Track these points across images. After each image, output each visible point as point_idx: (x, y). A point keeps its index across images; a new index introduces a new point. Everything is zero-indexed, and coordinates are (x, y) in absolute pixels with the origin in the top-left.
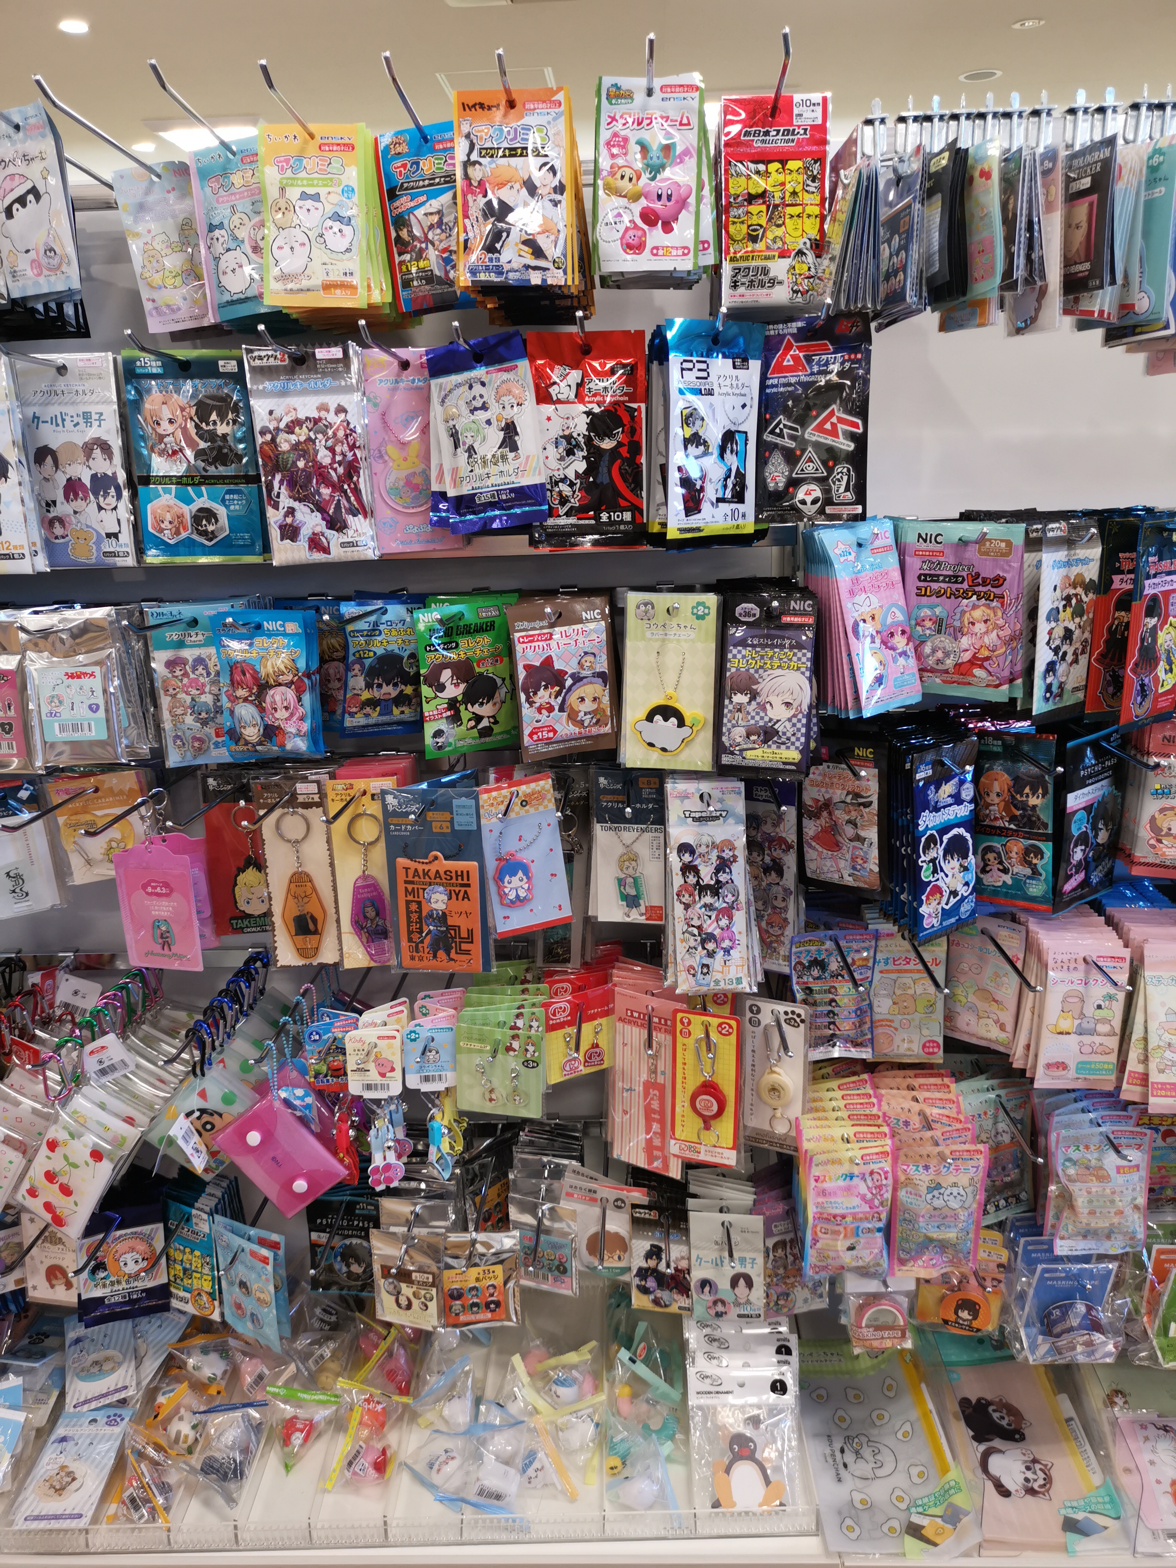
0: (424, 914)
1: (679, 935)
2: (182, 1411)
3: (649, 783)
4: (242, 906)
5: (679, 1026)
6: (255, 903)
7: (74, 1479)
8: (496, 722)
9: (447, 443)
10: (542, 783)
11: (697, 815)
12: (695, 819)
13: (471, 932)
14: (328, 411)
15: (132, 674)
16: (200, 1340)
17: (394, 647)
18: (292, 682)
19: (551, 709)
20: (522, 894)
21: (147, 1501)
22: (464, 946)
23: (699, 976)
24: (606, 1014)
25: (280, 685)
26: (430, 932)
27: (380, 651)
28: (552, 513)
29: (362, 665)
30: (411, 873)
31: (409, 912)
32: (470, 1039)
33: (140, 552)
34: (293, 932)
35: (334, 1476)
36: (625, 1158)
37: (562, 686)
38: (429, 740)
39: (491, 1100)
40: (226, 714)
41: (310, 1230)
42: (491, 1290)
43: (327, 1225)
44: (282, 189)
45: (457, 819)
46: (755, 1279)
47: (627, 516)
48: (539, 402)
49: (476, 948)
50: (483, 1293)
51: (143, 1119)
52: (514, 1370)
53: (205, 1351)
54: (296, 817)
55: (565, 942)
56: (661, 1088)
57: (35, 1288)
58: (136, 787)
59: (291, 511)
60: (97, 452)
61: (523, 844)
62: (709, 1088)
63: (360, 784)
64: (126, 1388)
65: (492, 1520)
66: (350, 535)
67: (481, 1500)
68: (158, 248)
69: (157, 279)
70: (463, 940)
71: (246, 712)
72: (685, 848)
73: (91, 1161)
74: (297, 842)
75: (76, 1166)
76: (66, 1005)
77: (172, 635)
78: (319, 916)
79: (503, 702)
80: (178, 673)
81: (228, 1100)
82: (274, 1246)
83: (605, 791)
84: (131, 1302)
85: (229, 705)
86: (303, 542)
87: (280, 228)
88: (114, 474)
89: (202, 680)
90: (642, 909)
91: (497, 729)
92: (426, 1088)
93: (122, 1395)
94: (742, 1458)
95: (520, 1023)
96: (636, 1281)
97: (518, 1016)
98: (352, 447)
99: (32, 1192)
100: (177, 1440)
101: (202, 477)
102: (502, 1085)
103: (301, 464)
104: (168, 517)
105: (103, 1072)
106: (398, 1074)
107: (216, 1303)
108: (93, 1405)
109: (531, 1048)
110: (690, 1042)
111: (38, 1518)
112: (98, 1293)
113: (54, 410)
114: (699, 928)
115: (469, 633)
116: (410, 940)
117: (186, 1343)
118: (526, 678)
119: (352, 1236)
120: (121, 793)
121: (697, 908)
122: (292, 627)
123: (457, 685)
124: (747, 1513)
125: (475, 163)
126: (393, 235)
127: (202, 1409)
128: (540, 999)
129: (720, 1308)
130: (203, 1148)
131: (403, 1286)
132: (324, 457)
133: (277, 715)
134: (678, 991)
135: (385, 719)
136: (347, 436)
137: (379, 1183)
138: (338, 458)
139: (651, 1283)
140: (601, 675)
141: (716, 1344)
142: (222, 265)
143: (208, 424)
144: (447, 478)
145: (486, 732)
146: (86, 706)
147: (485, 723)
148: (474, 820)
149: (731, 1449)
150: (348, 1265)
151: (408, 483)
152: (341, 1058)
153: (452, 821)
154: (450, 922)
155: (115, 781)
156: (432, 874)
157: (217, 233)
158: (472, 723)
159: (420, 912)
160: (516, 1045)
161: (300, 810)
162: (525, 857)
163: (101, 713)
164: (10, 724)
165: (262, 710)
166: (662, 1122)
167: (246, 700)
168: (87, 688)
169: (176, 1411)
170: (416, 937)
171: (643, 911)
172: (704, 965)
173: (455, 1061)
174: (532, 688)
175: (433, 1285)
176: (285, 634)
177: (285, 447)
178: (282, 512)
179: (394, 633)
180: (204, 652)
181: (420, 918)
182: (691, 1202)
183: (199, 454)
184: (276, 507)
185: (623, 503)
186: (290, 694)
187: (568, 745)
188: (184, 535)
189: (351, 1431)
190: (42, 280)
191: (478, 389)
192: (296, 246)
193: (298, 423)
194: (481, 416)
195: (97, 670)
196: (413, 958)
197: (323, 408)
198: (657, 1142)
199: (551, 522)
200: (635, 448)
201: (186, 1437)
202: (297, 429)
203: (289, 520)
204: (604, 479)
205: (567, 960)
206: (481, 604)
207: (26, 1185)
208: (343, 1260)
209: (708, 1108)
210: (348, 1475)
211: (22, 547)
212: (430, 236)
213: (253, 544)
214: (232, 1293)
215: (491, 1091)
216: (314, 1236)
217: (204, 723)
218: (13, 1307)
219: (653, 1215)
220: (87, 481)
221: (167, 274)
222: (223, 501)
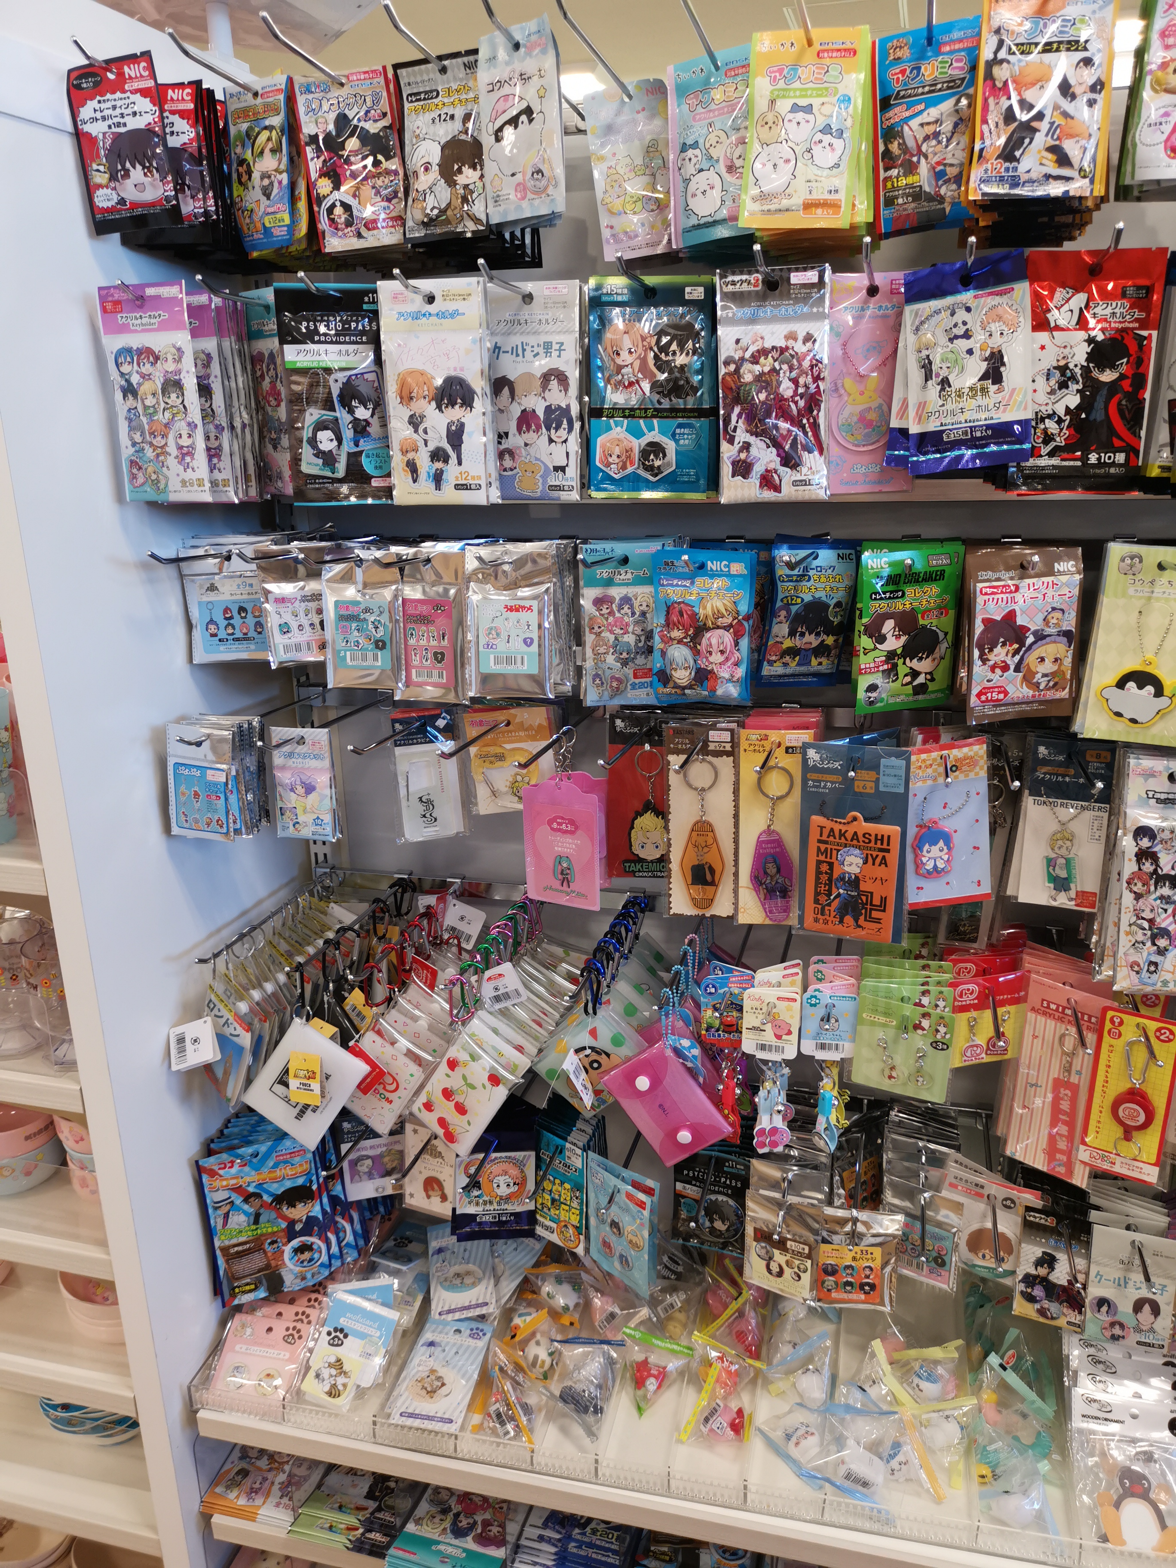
0: (835, 876)
1: (1124, 927)
2: (538, 1336)
3: (1098, 756)
4: (637, 849)
5: (1108, 1025)
6: (650, 847)
7: (443, 1385)
8: (932, 680)
9: (916, 375)
10: (976, 748)
11: (1163, 796)
12: (1159, 801)
13: (884, 900)
14: (796, 339)
15: (564, 610)
16: (554, 1269)
17: (821, 595)
18: (731, 626)
19: (1005, 668)
20: (941, 865)
21: (512, 1419)
22: (875, 914)
23: (1144, 974)
24: (1016, 1001)
25: (718, 627)
26: (839, 895)
27: (808, 598)
28: (1034, 452)
29: (789, 611)
30: (826, 832)
31: (818, 873)
32: (875, 1011)
33: (585, 485)
34: (690, 881)
35: (689, 1429)
36: (1019, 1157)
37: (1022, 644)
38: (861, 694)
39: (890, 1077)
40: (657, 654)
41: (676, 1180)
42: (868, 1272)
43: (694, 1178)
44: (773, 102)
45: (883, 779)
46: (1163, 1307)
47: (1120, 458)
48: (1035, 328)
49: (888, 917)
50: (859, 1273)
51: (532, 1048)
52: (873, 1355)
53: (559, 1280)
54: (705, 765)
55: (974, 920)
56: (1074, 1089)
57: (412, 1195)
58: (545, 723)
59: (746, 446)
60: (554, 384)
61: (947, 811)
62: (1136, 1096)
63: (774, 736)
64: (486, 1304)
65: (855, 1507)
66: (804, 473)
67: (848, 1484)
68: (621, 172)
69: (617, 204)
70: (874, 908)
71: (680, 653)
72: (1142, 832)
73: (488, 1084)
74: (703, 790)
75: (473, 1087)
76: (453, 929)
77: (603, 572)
78: (718, 868)
79: (942, 658)
80: (605, 611)
81: (617, 1041)
82: (649, 1192)
83: (1045, 762)
84: (500, 1223)
85: (661, 646)
86: (754, 479)
87: (765, 144)
88: (568, 406)
89: (626, 619)
90: (1073, 894)
91: (932, 687)
92: (820, 1055)
93: (484, 1311)
94: (1133, 1495)
95: (925, 1001)
96: (1021, 1287)
97: (925, 993)
98: (817, 379)
99: (428, 1106)
100: (534, 1364)
101: (656, 410)
102: (904, 1062)
103: (763, 396)
104: (617, 451)
105: (497, 999)
106: (794, 1037)
107: (582, 1237)
108: (457, 1316)
109: (942, 1030)
110: (1119, 1044)
111: (411, 1415)
112: (471, 1210)
113: (516, 340)
114: (1151, 921)
115: (917, 581)
116: (816, 901)
117: (542, 1270)
118: (982, 633)
119: (719, 1193)
120: (530, 728)
121: (1152, 900)
122: (738, 568)
123: (898, 637)
124: (1140, 1555)
125: (1002, 61)
126: (882, 148)
127: (559, 1338)
128: (947, 976)
129: (1117, 1331)
130: (589, 1086)
131: (776, 1252)
132: (786, 389)
133: (711, 659)
134: (1115, 988)
135: (803, 669)
136: (812, 367)
137: (763, 1145)
138: (801, 390)
139: (1038, 1292)
140: (1067, 634)
141: (1101, 1366)
142: (692, 187)
143: (667, 354)
144: (912, 412)
145: (920, 689)
146: (521, 639)
147: (921, 679)
148: (903, 782)
149: (1122, 1484)
150: (712, 1221)
151: (862, 419)
152: (735, 1014)
153: (877, 781)
154: (863, 887)
155: (526, 715)
156: (849, 835)
157: (690, 153)
158: (908, 679)
159: (831, 874)
160: (925, 1023)
161: (710, 758)
162: (947, 826)
163: (535, 648)
164: (442, 654)
165: (696, 652)
166: (1071, 1125)
167: (680, 642)
168: (523, 623)
169: (533, 1334)
170: (823, 899)
171: (1073, 895)
172: (1151, 963)
173: (855, 1031)
174: (988, 644)
175: (809, 1256)
176: (729, 575)
177: (748, 378)
178: (737, 446)
179: (823, 579)
180: (630, 591)
181: (830, 880)
182: (1094, 1215)
183: (655, 385)
184: (731, 441)
185: (1117, 443)
186: (728, 638)
187: (1018, 708)
188: (630, 470)
189: (708, 1387)
190: (525, 204)
191: (961, 315)
192: (780, 162)
193: (764, 352)
194: (963, 344)
195: (535, 604)
196: (816, 920)
197: (792, 336)
198: (1062, 1145)
199: (1031, 462)
200: (1139, 381)
201: (543, 1362)
202: (762, 360)
203: (743, 456)
204: (1098, 415)
205: (974, 940)
206: (933, 552)
207: (422, 1099)
208: (706, 1215)
209: (1133, 1118)
210: (705, 1430)
211: (479, 478)
212: (924, 148)
213: (698, 480)
214: (599, 1231)
215: (892, 1068)
216: (679, 1186)
217: (625, 663)
218: (382, 1209)
219: (1050, 1222)
220: (540, 413)
221: (628, 199)
222: (674, 435)
